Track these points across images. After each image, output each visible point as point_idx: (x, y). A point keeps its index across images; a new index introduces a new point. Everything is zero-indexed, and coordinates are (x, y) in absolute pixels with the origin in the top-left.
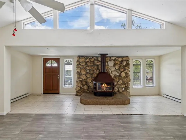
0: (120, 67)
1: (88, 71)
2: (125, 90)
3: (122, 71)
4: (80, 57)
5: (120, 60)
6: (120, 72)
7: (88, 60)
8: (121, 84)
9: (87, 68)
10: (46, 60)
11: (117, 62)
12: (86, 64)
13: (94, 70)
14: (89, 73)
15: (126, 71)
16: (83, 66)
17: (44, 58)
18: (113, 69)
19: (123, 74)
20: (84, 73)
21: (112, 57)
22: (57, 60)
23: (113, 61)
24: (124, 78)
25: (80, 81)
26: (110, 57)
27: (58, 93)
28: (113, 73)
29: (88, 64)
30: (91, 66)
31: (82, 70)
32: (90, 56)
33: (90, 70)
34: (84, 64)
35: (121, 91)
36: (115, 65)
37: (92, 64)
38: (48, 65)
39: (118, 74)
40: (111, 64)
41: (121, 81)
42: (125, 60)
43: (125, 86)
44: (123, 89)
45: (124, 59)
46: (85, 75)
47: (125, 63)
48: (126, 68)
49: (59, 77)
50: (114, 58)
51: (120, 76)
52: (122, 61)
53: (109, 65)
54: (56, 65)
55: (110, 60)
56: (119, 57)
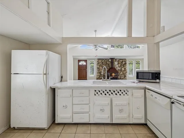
0: (121, 65)
2: (124, 77)
3: (122, 67)
4: (99, 59)
5: (121, 61)
6: (121, 68)
7: (103, 61)
8: (122, 75)
10: (79, 61)
11: (119, 62)
15: (124, 67)
17: (78, 60)
18: (117, 66)
19: (123, 69)
21: (117, 59)
22: (86, 61)
23: (117, 62)
24: (124, 71)
25: (99, 72)
26: (116, 59)
28: (118, 68)
29: (103, 63)
31: (100, 67)
32: (104, 59)
34: (101, 63)
35: (122, 78)
36: (118, 64)
37: (105, 63)
38: (80, 63)
40: (116, 63)
41: (122, 72)
42: (124, 61)
43: (124, 76)
44: (123, 77)
45: (124, 60)
46: (102, 69)
47: (124, 63)
49: (87, 70)
50: (118, 60)
51: (121, 70)
52: (122, 62)
53: (115, 64)
54: (85, 64)
55: (116, 61)
56: (121, 59)
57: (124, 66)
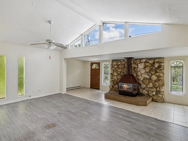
0: (151, 70)
1: (119, 73)
2: (156, 94)
3: (153, 73)
4: (113, 61)
5: (151, 62)
6: (151, 75)
7: (119, 63)
8: (151, 88)
9: (119, 70)
11: (147, 64)
12: (118, 67)
13: (124, 72)
14: (120, 75)
15: (158, 74)
16: (115, 68)
18: (143, 71)
19: (154, 78)
20: (116, 74)
21: (142, 59)
23: (143, 64)
24: (156, 81)
25: (113, 81)
26: (140, 59)
27: (99, 89)
28: (143, 75)
29: (120, 66)
30: (122, 68)
31: (115, 72)
32: (121, 60)
33: (120, 72)
34: (116, 66)
35: (151, 95)
36: (144, 68)
37: (122, 67)
39: (148, 77)
40: (141, 66)
41: (151, 84)
42: (158, 62)
43: (157, 90)
44: (154, 93)
45: (157, 60)
46: (117, 76)
47: (157, 65)
48: (158, 71)
49: (100, 76)
50: (144, 61)
51: (150, 79)
52: (154, 63)
53: (139, 67)
54: (97, 67)
55: (141, 63)
56: (150, 59)
57: (156, 72)
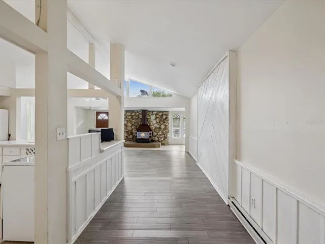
0: (160, 120)
1: (133, 123)
2: (164, 139)
3: (162, 123)
4: (127, 111)
5: (160, 114)
6: (160, 125)
7: (133, 114)
8: (161, 135)
9: (133, 121)
10: (98, 113)
11: (158, 116)
12: (132, 117)
13: (138, 122)
14: (134, 125)
15: (165, 124)
16: (129, 119)
17: (96, 112)
18: (154, 122)
19: (163, 127)
20: (130, 125)
22: (107, 113)
23: (154, 115)
24: (164, 129)
25: (127, 131)
26: (153, 112)
28: (154, 125)
29: (134, 117)
30: (136, 119)
31: (129, 123)
32: (135, 111)
33: (135, 123)
34: (130, 117)
35: (160, 140)
36: (156, 119)
38: (99, 118)
39: (158, 126)
40: (153, 117)
41: (161, 132)
42: (165, 115)
43: (164, 137)
44: (163, 139)
45: (164, 113)
46: (131, 127)
47: (164, 117)
48: (165, 121)
50: (155, 113)
51: (160, 128)
52: (162, 115)
53: (151, 118)
54: (106, 118)
55: (152, 114)
56: (160, 112)
57: (164, 122)
